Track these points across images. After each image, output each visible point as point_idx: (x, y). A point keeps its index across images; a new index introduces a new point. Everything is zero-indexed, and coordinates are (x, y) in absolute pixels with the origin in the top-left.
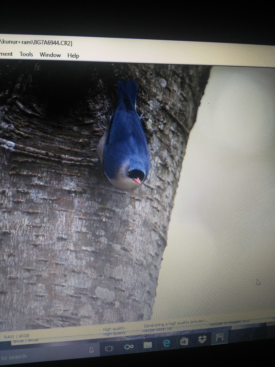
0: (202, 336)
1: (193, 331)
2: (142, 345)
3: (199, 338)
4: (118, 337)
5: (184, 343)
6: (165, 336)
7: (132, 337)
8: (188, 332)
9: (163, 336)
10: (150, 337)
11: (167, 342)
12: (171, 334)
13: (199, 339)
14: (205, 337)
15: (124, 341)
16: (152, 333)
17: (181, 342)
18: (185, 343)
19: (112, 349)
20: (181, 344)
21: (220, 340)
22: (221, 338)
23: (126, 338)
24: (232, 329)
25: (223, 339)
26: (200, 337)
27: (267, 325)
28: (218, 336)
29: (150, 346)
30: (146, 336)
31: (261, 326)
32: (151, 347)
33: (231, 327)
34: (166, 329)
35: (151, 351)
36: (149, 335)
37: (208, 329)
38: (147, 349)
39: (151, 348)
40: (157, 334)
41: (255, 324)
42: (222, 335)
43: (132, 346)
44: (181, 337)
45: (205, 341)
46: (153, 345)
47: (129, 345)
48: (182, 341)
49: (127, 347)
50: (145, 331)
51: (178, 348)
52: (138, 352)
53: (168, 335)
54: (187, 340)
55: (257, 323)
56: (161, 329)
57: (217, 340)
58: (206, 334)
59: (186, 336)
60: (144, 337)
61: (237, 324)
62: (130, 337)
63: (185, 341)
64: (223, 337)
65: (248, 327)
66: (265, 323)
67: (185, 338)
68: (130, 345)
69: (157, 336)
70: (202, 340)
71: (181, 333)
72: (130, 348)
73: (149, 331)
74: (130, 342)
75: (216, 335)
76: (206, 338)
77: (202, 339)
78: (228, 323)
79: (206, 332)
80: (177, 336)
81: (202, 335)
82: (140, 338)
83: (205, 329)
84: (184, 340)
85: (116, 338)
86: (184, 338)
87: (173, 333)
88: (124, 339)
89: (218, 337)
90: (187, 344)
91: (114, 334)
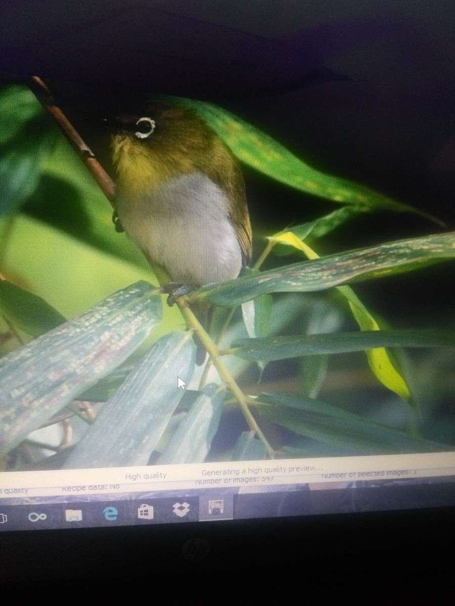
0: (181, 503)
1: (161, 493)
2: (63, 515)
3: (174, 506)
4: (15, 498)
5: (145, 515)
6: (107, 500)
7: (42, 498)
8: (151, 494)
9: (103, 499)
10: (78, 500)
11: (110, 511)
12: (118, 498)
13: (174, 508)
14: (186, 505)
15: (26, 505)
16: (81, 493)
17: (139, 513)
18: (147, 514)
19: (5, 520)
20: (140, 516)
21: (216, 512)
22: (218, 509)
23: (30, 500)
24: (240, 492)
25: (222, 511)
26: (177, 505)
27: (311, 489)
28: (213, 504)
29: (77, 517)
30: (69, 498)
31: (299, 490)
32: (80, 519)
33: (238, 488)
34: (108, 487)
35: (81, 526)
36: (75, 497)
37: (192, 491)
38: (73, 523)
39: (80, 522)
40: (90, 495)
41: (287, 485)
42: (220, 502)
43: (42, 517)
44: (138, 502)
45: (187, 513)
46: (84, 516)
47: (37, 515)
48: (141, 512)
49: (34, 517)
50: (67, 489)
51: (133, 523)
52: (55, 527)
53: (112, 499)
54: (151, 509)
55: (292, 485)
56: (98, 487)
57: (210, 512)
58: (188, 500)
59: (149, 502)
60: (66, 500)
61: (250, 484)
62: (37, 499)
63: (146, 511)
64: (223, 507)
65: (272, 490)
66: (307, 485)
67: (147, 505)
68: (39, 514)
69: (91, 500)
70: (181, 512)
71: (139, 496)
72: (40, 520)
73: (74, 489)
74: (40, 509)
75: (208, 503)
76: (188, 508)
77: (181, 508)
78: (232, 481)
79: (187, 495)
80: (131, 501)
81: (181, 501)
82: (59, 502)
83: (186, 490)
84: (145, 509)
85: (10, 499)
86: (145, 506)
87: (122, 496)
88: (27, 501)
89: (213, 507)
90: (150, 516)
91: (7, 491)
